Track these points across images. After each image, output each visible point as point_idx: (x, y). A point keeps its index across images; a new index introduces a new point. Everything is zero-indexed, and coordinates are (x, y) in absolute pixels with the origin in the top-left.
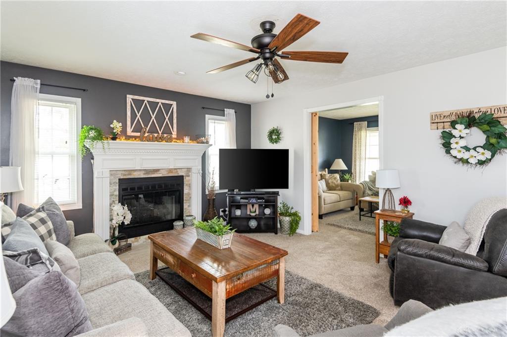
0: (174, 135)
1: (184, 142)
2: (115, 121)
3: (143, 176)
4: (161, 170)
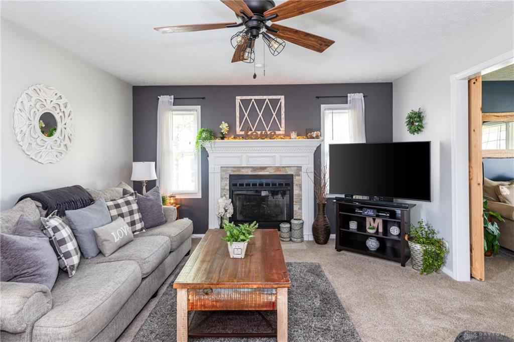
0: (282, 131)
1: (290, 139)
2: (223, 122)
3: (250, 173)
4: (268, 168)
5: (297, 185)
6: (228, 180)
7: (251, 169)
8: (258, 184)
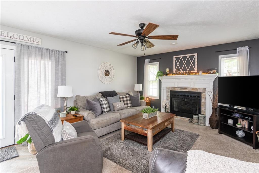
0: (196, 70)
1: (199, 74)
2: (167, 68)
3: (179, 90)
4: (188, 88)
5: (203, 97)
6: (170, 93)
7: (180, 88)
8: (186, 96)
